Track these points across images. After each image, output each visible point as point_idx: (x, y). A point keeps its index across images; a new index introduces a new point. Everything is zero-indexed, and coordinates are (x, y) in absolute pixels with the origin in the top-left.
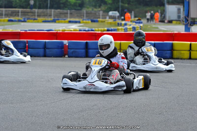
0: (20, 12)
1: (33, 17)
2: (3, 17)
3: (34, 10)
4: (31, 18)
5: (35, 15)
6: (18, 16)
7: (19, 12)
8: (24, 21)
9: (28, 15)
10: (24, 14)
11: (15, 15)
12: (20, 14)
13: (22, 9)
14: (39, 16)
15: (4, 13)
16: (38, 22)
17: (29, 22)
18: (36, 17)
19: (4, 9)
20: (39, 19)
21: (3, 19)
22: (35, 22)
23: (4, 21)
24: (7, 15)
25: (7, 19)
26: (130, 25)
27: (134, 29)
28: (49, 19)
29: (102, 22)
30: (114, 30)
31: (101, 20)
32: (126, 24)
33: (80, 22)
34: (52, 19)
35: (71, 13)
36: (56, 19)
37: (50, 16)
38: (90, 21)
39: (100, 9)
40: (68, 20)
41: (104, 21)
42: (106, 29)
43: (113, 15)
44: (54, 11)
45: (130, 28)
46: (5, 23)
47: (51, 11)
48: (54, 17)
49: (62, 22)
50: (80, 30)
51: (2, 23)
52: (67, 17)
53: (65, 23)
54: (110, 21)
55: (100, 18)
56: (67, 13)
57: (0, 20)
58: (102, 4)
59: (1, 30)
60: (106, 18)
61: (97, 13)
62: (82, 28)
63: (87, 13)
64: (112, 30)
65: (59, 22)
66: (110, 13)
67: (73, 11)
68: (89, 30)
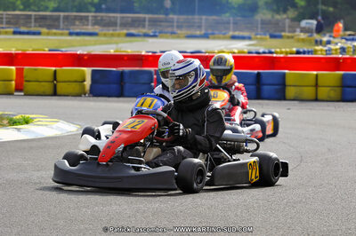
0: (147, 20)
1: (170, 30)
2: (118, 28)
3: (171, 16)
4: (166, 30)
5: (173, 26)
6: (144, 26)
7: (144, 21)
8: (155, 36)
9: (160, 26)
10: (154, 23)
11: (138, 26)
12: (147, 23)
13: (150, 16)
14: (179, 27)
15: (119, 21)
16: (179, 37)
17: (162, 37)
18: (175, 30)
19: (118, 15)
20: (179, 32)
21: (118, 32)
22: (173, 38)
23: (119, 35)
24: (124, 25)
25: (125, 31)
26: (337, 44)
27: (343, 50)
28: (198, 33)
29: (288, 37)
30: (309, 52)
31: (287, 34)
32: (329, 42)
33: (250, 38)
34: (203, 32)
35: (235, 23)
36: (210, 32)
37: (200, 27)
38: (268, 37)
39: (285, 16)
40: (231, 33)
41: (292, 37)
42: (294, 49)
43: (308, 26)
44: (206, 19)
45: (336, 50)
46: (120, 39)
47: (201, 19)
48: (206, 30)
49: (219, 38)
50: (249, 53)
51: (115, 39)
52: (228, 29)
53: (224, 38)
54: (303, 36)
55: (284, 31)
56: (229, 23)
57: (112, 35)
58: (289, 7)
59: (112, 52)
60: (295, 31)
61: (280, 24)
62: (253, 49)
63: (264, 22)
64: (304, 53)
65: (214, 38)
66: (304, 23)
67: (239, 18)
68: (264, 53)
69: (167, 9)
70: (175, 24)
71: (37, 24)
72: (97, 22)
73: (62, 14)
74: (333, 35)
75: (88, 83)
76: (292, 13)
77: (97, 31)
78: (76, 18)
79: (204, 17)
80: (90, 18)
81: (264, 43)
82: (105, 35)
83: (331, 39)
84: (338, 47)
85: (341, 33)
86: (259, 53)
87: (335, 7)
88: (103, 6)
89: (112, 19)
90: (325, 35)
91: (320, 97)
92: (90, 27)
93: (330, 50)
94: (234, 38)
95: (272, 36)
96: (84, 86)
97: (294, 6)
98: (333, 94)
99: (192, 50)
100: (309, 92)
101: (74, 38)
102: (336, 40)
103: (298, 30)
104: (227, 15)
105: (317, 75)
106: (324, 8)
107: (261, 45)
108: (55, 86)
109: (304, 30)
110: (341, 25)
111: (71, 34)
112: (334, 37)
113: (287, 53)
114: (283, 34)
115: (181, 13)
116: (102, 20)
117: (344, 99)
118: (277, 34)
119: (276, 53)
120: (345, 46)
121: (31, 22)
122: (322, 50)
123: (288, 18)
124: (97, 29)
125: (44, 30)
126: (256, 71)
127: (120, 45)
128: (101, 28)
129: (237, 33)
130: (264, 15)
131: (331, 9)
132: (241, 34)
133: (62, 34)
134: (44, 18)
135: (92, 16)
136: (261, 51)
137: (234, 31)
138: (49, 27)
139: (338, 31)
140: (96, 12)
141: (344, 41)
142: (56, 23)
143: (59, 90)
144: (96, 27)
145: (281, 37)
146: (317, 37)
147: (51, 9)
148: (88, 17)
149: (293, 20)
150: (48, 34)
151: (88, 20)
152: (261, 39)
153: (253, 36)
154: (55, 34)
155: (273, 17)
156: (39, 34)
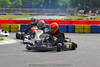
1: (42, 13)
3: (43, 9)
4: (41, 13)
5: (43, 12)
6: (35, 12)
7: (35, 11)
8: (38, 15)
10: (38, 11)
11: (34, 12)
12: (36, 11)
13: (37, 9)
16: (45, 15)
17: (40, 15)
18: (44, 13)
19: (28, 9)
22: (43, 15)
23: (28, 15)
24: (29, 12)
25: (30, 14)
26: (89, 17)
27: (91, 18)
28: (50, 14)
29: (76, 15)
30: (81, 19)
31: (75, 14)
32: (87, 16)
33: (65, 15)
34: (52, 14)
35: (61, 11)
36: (54, 14)
37: (51, 12)
38: (70, 15)
39: (75, 9)
40: (60, 14)
41: (77, 15)
42: (78, 18)
43: (81, 12)
44: (53, 10)
45: (89, 19)
46: (29, 16)
47: (51, 10)
48: (53, 13)
49: (56, 15)
50: (65, 20)
51: (27, 16)
52: (59, 13)
53: (58, 15)
54: (80, 15)
55: (75, 13)
56: (59, 11)
57: (26, 15)
58: (76, 7)
59: (26, 19)
60: (78, 13)
61: (73, 11)
62: (66, 18)
63: (69, 11)
64: (80, 19)
65: (55, 15)
66: (80, 11)
67: (62, 10)
68: (69, 19)
69: (42, 7)
70: (44, 11)
71: (5, 12)
72: (22, 11)
73: (12, 9)
74: (88, 14)
75: (19, 28)
76: (77, 8)
77: (22, 14)
78: (16, 10)
79: (52, 9)
80: (20, 10)
81: (69, 17)
82: (24, 15)
83: (88, 15)
84: (90, 18)
85: (91, 14)
86: (68, 20)
87: (89, 6)
88: (24, 7)
89: (26, 10)
90: (86, 14)
91: (85, 32)
92: (20, 13)
93: (88, 19)
94: (60, 15)
95: (71, 15)
96: (18, 29)
97: (77, 6)
98: (88, 31)
99: (48, 19)
100: (82, 31)
101: (15, 16)
102: (89, 16)
103: (79, 13)
104: (59, 9)
105: (84, 26)
106: (86, 7)
107: (68, 17)
108: (10, 29)
109: (80, 13)
110: (90, 11)
111: (14, 15)
112: (89, 15)
113: (75, 20)
114: (74, 14)
115: (45, 8)
116: (23, 10)
117: (91, 33)
118: (73, 14)
119: (72, 20)
120: (92, 17)
121: (3, 11)
122: (85, 19)
123: (76, 9)
124: (22, 13)
125: (7, 14)
126: (67, 25)
127: (28, 18)
128: (23, 13)
129: (61, 14)
130: (69, 9)
131: (88, 7)
132: (63, 14)
133: (12, 15)
134: (7, 10)
135: (21, 9)
136: (68, 19)
137: (61, 13)
138: (8, 13)
139: (90, 13)
140: (22, 8)
141: (91, 16)
142: (11, 12)
143: (11, 31)
144: (22, 12)
145: (74, 15)
146: (84, 15)
147: (9, 7)
148: (19, 9)
149: (77, 10)
150: (8, 15)
151: (19, 11)
152: (68, 16)
153: (66, 15)
154: (10, 15)
155: (71, 9)
156: (6, 14)
